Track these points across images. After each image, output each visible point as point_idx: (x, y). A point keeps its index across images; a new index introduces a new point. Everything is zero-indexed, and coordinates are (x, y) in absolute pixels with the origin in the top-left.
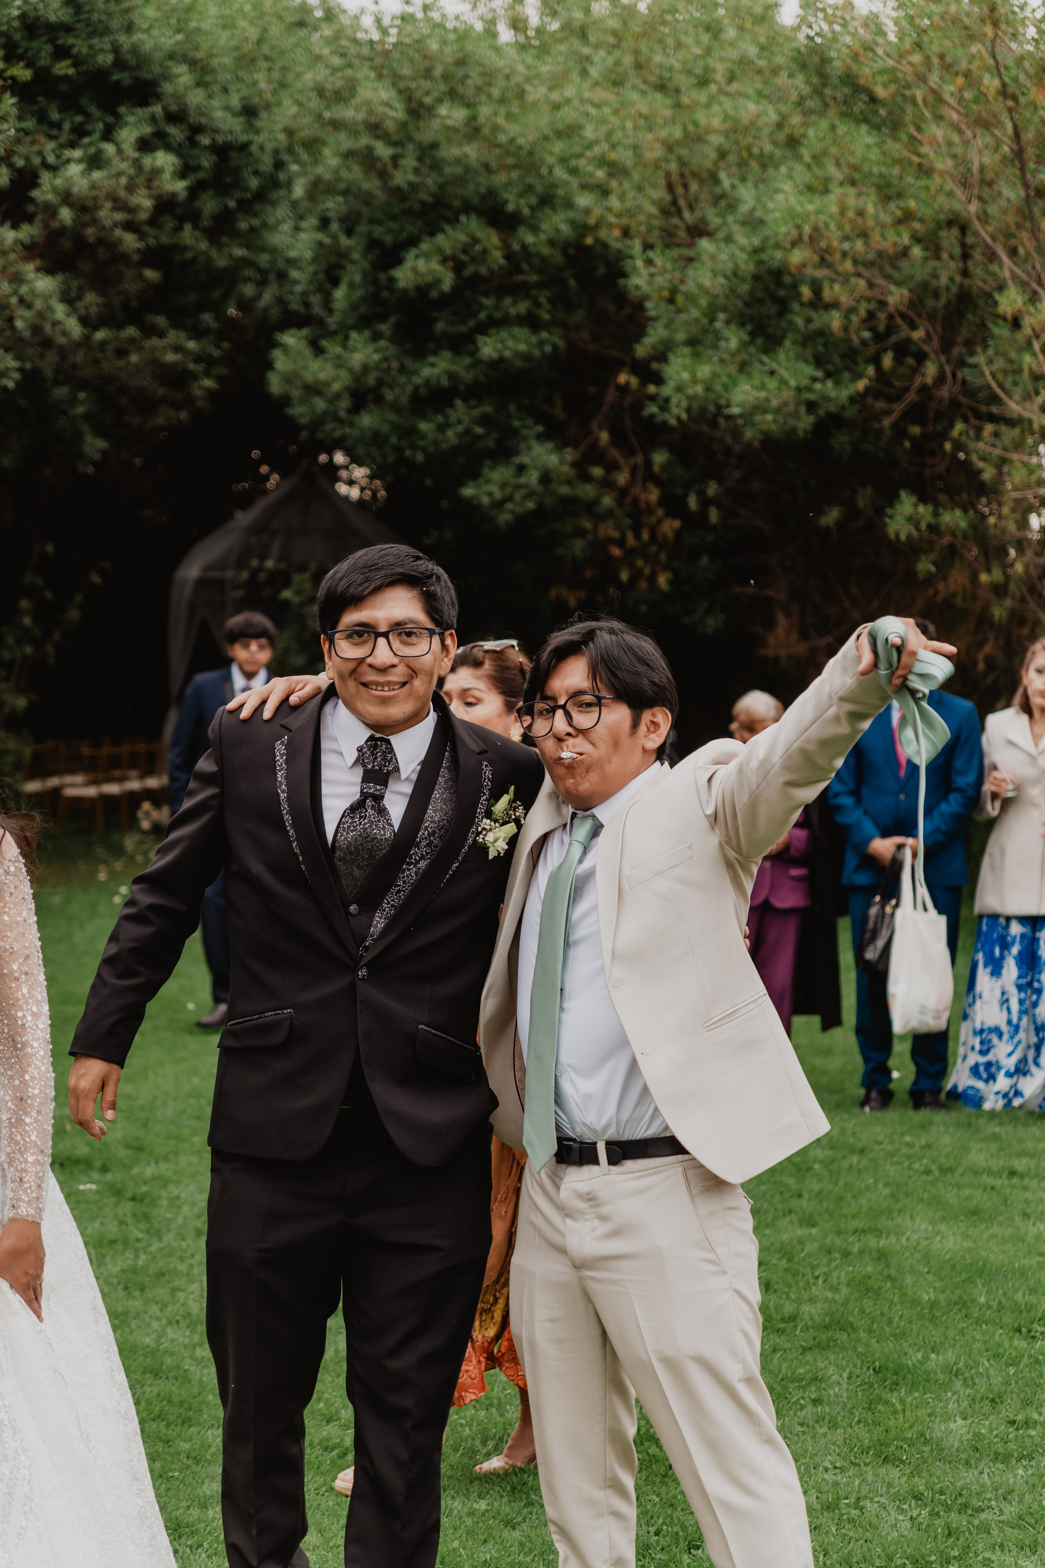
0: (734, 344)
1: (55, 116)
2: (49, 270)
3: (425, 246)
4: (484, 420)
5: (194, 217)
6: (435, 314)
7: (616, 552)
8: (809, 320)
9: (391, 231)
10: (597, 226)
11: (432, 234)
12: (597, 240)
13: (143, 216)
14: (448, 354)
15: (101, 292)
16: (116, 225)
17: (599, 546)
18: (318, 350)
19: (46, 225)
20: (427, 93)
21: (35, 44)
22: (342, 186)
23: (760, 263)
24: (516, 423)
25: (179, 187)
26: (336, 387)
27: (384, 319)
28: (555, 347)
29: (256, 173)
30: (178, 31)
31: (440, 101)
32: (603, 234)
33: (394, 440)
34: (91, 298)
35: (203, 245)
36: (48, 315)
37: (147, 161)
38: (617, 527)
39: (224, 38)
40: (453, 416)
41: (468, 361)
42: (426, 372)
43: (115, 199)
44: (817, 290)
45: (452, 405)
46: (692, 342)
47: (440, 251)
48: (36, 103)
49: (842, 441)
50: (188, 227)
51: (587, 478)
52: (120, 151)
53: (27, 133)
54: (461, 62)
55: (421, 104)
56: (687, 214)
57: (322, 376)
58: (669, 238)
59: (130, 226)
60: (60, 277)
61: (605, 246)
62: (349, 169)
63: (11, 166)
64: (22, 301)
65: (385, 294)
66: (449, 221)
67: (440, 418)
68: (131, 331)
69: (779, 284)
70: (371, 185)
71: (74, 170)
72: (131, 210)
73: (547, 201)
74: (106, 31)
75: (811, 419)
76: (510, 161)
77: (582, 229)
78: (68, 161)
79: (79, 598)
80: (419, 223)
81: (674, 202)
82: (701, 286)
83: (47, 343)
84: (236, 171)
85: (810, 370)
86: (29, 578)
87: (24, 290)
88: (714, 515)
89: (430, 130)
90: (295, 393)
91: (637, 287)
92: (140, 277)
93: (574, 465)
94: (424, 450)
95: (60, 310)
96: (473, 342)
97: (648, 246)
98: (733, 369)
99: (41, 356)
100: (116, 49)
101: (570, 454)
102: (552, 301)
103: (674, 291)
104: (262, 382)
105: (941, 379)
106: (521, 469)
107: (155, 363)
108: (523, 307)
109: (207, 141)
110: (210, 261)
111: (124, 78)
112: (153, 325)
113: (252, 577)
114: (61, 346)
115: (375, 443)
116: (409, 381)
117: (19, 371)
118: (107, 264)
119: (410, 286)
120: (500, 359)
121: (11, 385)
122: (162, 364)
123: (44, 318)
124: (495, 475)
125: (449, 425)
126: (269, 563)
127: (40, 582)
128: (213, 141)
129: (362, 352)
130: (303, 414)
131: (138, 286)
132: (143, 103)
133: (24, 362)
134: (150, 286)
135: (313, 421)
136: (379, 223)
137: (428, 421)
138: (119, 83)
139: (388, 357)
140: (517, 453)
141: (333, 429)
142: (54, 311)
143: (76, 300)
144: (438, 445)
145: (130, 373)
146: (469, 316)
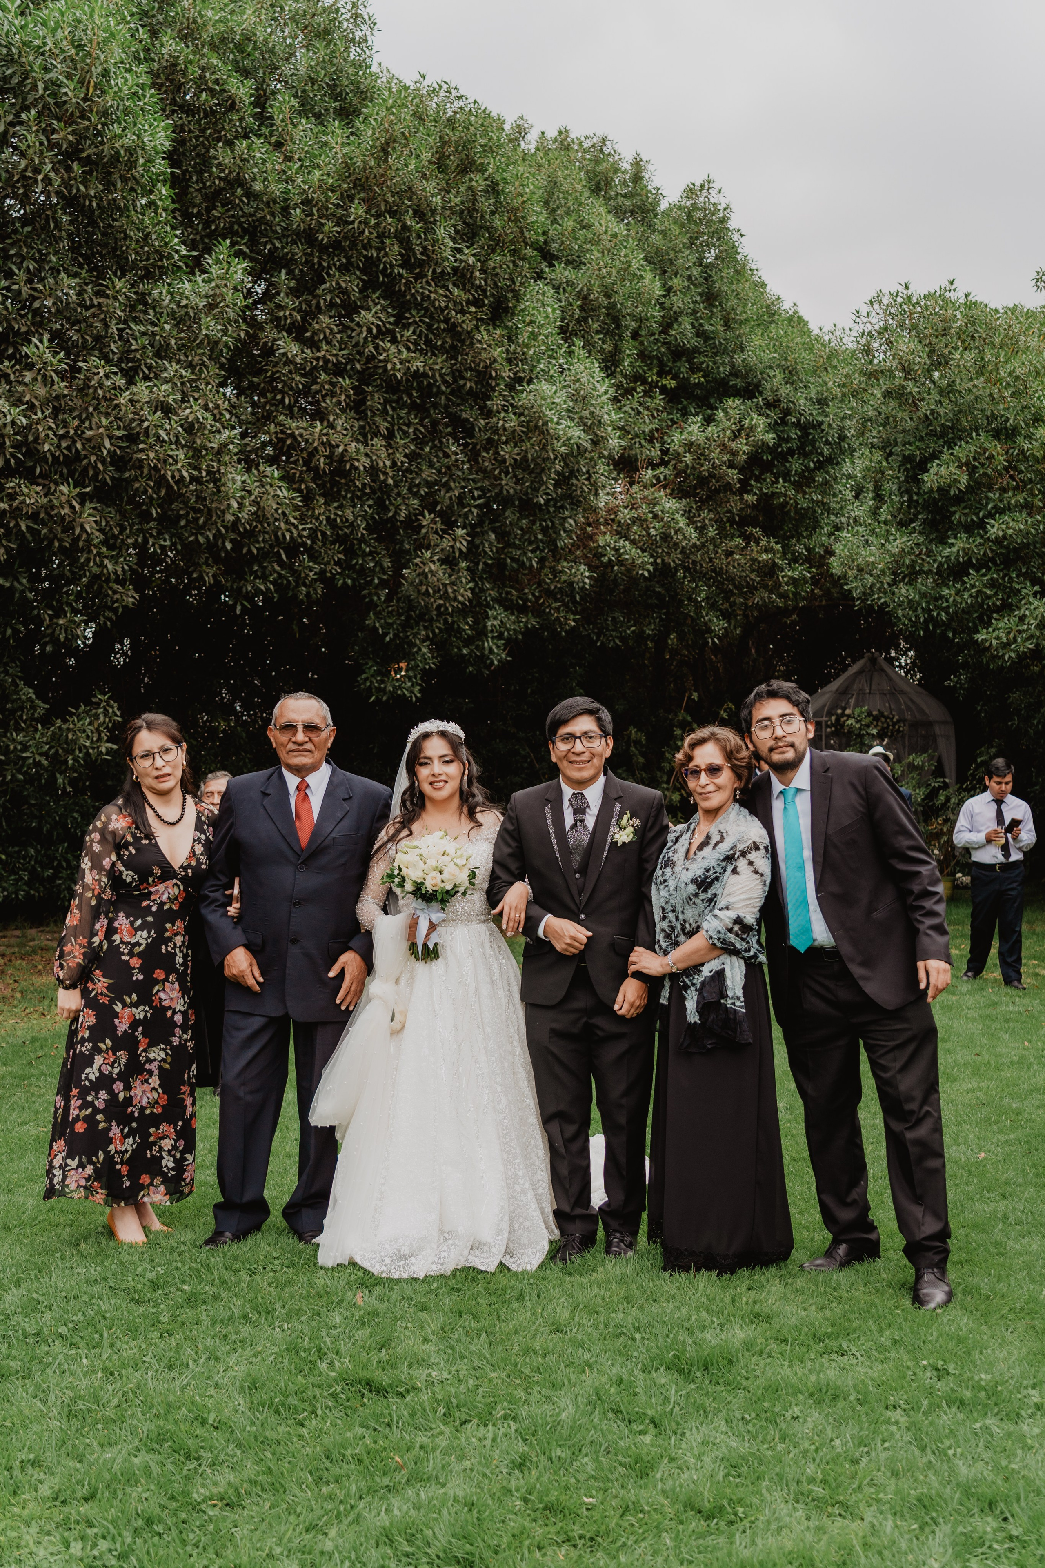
1: (692, 410)
2: (676, 496)
3: (945, 457)
4: (992, 584)
5: (786, 476)
6: (953, 509)
9: (918, 449)
11: (950, 448)
13: (743, 457)
14: (963, 537)
15: (711, 510)
16: (722, 463)
19: (675, 468)
21: (677, 363)
22: (881, 418)
24: (1017, 587)
25: (770, 438)
26: (880, 566)
29: (827, 443)
30: (776, 352)
33: (924, 605)
36: (672, 525)
37: (746, 422)
40: (969, 581)
42: (947, 552)
43: (721, 445)
45: (968, 574)
47: (958, 459)
48: (681, 403)
50: (780, 480)
53: (674, 422)
54: (970, 323)
57: (872, 559)
59: (732, 464)
60: (683, 501)
62: (887, 405)
64: (655, 516)
65: (915, 498)
66: (962, 438)
67: (958, 586)
68: (736, 540)
71: (694, 428)
72: (734, 454)
73: (1037, 418)
74: (725, 352)
80: (940, 442)
83: (672, 545)
84: (814, 441)
87: (657, 508)
90: (851, 574)
94: (946, 610)
95: (682, 523)
96: (983, 526)
99: (668, 554)
100: (733, 366)
104: (826, 565)
106: (1022, 619)
107: (753, 560)
108: (1020, 498)
109: (794, 420)
110: (797, 504)
111: (739, 382)
112: (751, 534)
113: (838, 720)
114: (683, 547)
115: (910, 608)
116: (935, 561)
117: (652, 564)
118: (717, 491)
119: (935, 488)
120: (1004, 537)
121: (646, 574)
122: (759, 562)
123: (670, 527)
124: (1001, 624)
125: (965, 589)
126: (848, 712)
127: (689, 718)
128: (799, 421)
129: (899, 542)
130: (856, 588)
131: (739, 507)
132: (751, 396)
133: (655, 558)
134: (748, 506)
135: (864, 593)
136: (910, 444)
137: (949, 588)
138: (736, 385)
139: (918, 545)
140: (1019, 609)
141: (879, 598)
142: (677, 523)
143: (694, 516)
144: (956, 606)
145: (734, 567)
146: (981, 509)
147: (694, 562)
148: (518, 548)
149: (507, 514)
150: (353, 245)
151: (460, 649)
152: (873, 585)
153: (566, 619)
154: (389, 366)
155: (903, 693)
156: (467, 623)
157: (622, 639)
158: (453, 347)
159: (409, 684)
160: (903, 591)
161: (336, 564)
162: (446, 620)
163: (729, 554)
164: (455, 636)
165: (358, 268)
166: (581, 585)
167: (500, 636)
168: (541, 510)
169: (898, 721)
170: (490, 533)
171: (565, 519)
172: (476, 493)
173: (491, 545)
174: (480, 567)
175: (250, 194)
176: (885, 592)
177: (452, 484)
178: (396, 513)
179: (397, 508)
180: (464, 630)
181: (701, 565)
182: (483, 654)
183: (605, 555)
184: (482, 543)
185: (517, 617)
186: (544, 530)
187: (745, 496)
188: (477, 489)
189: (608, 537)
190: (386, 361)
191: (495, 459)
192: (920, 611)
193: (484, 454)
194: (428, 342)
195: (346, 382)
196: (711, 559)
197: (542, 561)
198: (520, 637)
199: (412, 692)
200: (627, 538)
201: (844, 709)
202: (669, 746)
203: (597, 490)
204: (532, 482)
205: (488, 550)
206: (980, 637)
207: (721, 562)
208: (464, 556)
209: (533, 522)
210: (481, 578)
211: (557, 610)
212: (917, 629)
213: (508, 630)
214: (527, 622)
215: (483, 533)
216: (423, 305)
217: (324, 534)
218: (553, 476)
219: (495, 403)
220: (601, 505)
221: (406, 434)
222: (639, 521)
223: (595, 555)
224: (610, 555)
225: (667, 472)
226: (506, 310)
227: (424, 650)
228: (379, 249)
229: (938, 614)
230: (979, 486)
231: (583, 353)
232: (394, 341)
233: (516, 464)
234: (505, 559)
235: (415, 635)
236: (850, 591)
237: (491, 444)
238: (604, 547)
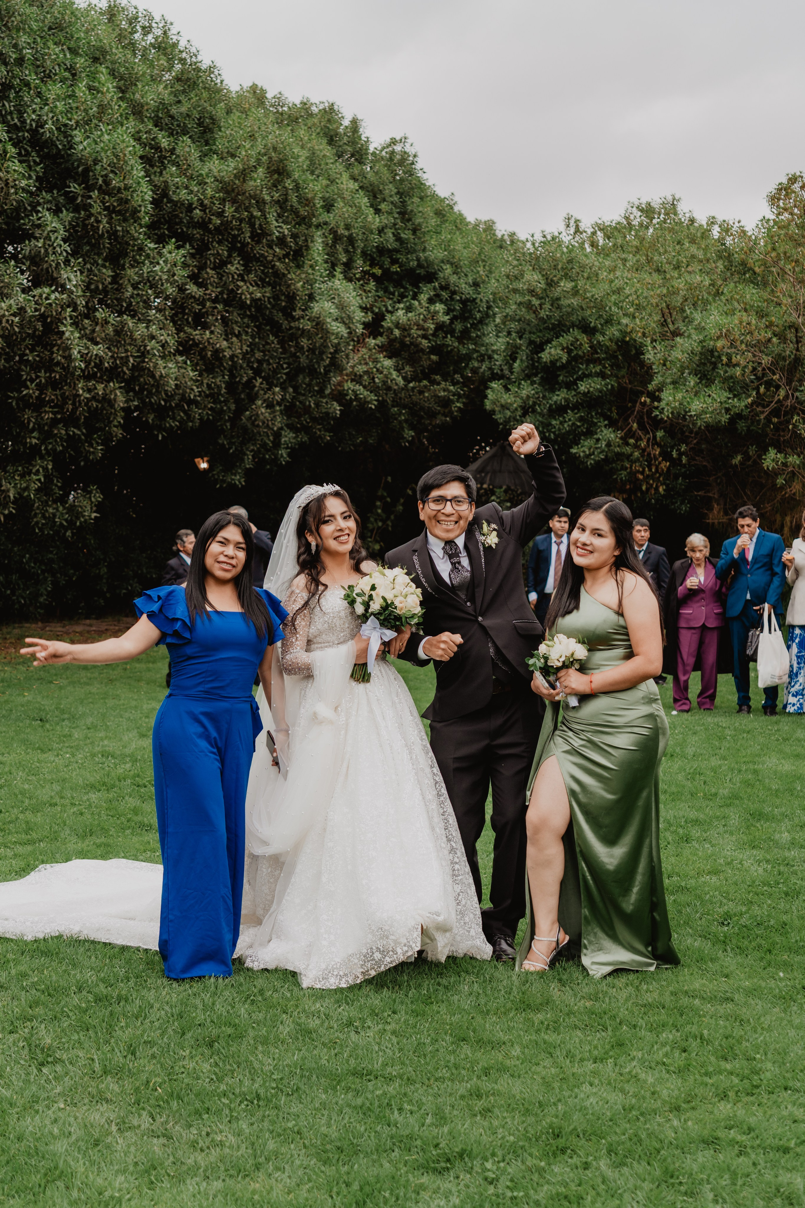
0: (692, 383)
1: (392, 290)
2: (390, 357)
3: (554, 343)
4: (581, 419)
5: (452, 332)
6: (559, 373)
7: (641, 477)
8: (726, 372)
9: (539, 337)
10: (631, 332)
11: (557, 337)
12: (631, 339)
13: (431, 332)
14: (565, 390)
15: (412, 366)
16: (419, 336)
17: (633, 474)
18: (507, 390)
19: (388, 338)
20: (555, 276)
21: (383, 258)
22: (517, 317)
23: (704, 347)
24: (595, 421)
25: (446, 319)
26: (515, 405)
27: (536, 376)
28: (612, 385)
29: (479, 311)
30: (445, 250)
31: (561, 279)
32: (634, 336)
34: (407, 368)
35: (456, 344)
36: (390, 376)
37: (432, 308)
38: (641, 466)
39: (465, 252)
40: (567, 418)
41: (573, 393)
42: (555, 398)
43: (417, 324)
44: (730, 359)
45: (567, 413)
46: (674, 383)
47: (561, 344)
48: (384, 284)
49: (742, 425)
50: (449, 336)
51: (627, 444)
52: (420, 304)
53: (379, 297)
54: (570, 261)
55: (552, 280)
56: (671, 326)
57: (509, 401)
58: (663, 336)
59: (425, 337)
60: (394, 360)
61: (635, 340)
62: (521, 311)
63: (372, 312)
64: (378, 370)
65: (537, 364)
66: (564, 332)
67: (561, 419)
68: (425, 382)
69: (712, 356)
70: (530, 317)
71: (401, 313)
72: (425, 330)
73: (609, 322)
74: (415, 251)
75: (728, 416)
76: (592, 304)
77: (624, 333)
78: (398, 309)
79: (402, 501)
80: (552, 333)
81: (665, 321)
82: (677, 358)
83: (389, 388)
84: (470, 311)
85: (726, 394)
87: (379, 365)
88: (684, 459)
89: (557, 292)
90: (497, 409)
91: (648, 359)
92: (430, 358)
93: (621, 438)
94: (554, 433)
95: (394, 374)
96: (577, 385)
97: (653, 341)
98: (692, 395)
99: (386, 394)
100: (418, 260)
101: (619, 434)
102: (611, 366)
103: (665, 360)
104: (482, 404)
105: (787, 397)
106: (598, 440)
107: (436, 396)
108: (598, 369)
109: (458, 298)
110: (459, 351)
111: (422, 272)
112: (435, 380)
114: (395, 389)
116: (547, 403)
117: (377, 401)
118: (415, 353)
119: (548, 361)
120: (589, 392)
121: (373, 407)
122: (439, 397)
123: (388, 378)
124: (586, 443)
125: (565, 422)
126: (485, 486)
127: (385, 494)
128: (461, 298)
129: (527, 390)
131: (428, 362)
132: (431, 282)
133: (379, 397)
136: (534, 333)
137: (556, 420)
138: (419, 274)
139: (538, 392)
140: (596, 434)
142: (392, 375)
143: (402, 370)
145: (425, 401)
146: (574, 373)
147: (400, 398)
148: (304, 395)
150: (226, 229)
151: (264, 455)
153: (325, 436)
154: (243, 297)
155: (524, 472)
156: (269, 440)
158: (274, 282)
161: (209, 409)
165: (227, 241)
166: (333, 414)
167: (288, 447)
169: (521, 494)
172: (285, 366)
175: (170, 201)
177: (271, 361)
178: (241, 379)
179: (242, 376)
182: (277, 458)
183: (347, 395)
185: (297, 435)
186: (318, 384)
187: (432, 358)
188: (286, 363)
189: (349, 383)
190: (241, 294)
194: (261, 279)
195: (220, 307)
198: (298, 447)
199: (240, 482)
200: (361, 384)
204: (317, 359)
206: (574, 451)
211: (320, 430)
213: (292, 443)
214: (302, 438)
216: (261, 260)
217: (204, 392)
218: (328, 354)
219: (297, 313)
221: (247, 333)
222: (369, 373)
223: (342, 395)
224: (351, 395)
226: (302, 255)
228: (239, 230)
230: (574, 360)
231: (341, 276)
232: (243, 280)
236: (496, 419)
237: (294, 337)
238: (347, 390)
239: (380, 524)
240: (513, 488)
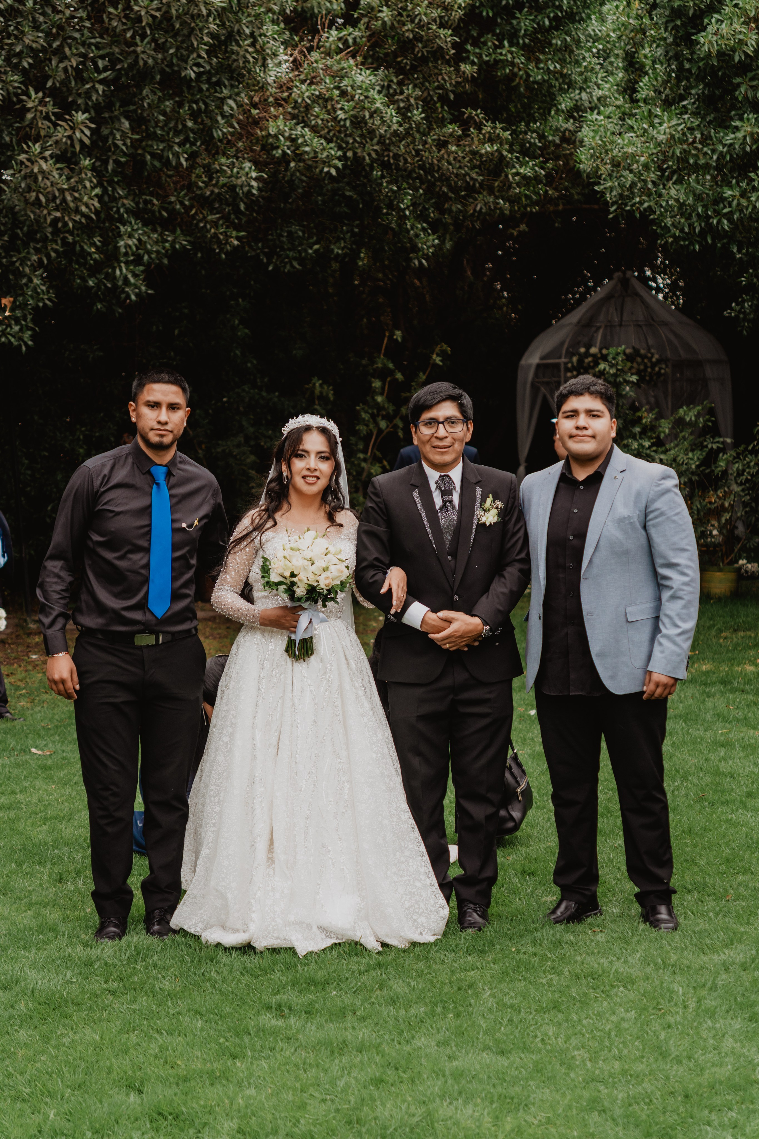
3: (727, 10)
5: (512, 35)
6: (738, 80)
14: (750, 117)
15: (418, 85)
16: (432, 20)
19: (368, 28)
26: (643, 159)
33: (700, 210)
34: (409, 90)
35: (522, 61)
36: (367, 105)
47: (743, 12)
50: (506, 43)
57: (630, 150)
59: (445, 23)
60: (381, 73)
64: (343, 94)
65: (687, 66)
67: (744, 185)
68: (451, 128)
72: (447, 7)
83: (367, 132)
86: (381, 362)
87: (345, 82)
90: (605, 169)
92: (457, 70)
94: (729, 216)
95: (379, 102)
99: (363, 145)
104: (572, 161)
107: (474, 153)
110: (528, 76)
112: (471, 117)
113: (580, 361)
114: (381, 136)
115: (682, 215)
116: (713, 151)
117: (339, 159)
118: (424, 60)
119: (715, 52)
121: (333, 172)
122: (481, 156)
123: (363, 108)
126: (593, 350)
127: (391, 366)
129: (667, 126)
130: (611, 189)
131: (455, 79)
133: (345, 150)
134: (466, 80)
135: (621, 195)
137: (731, 187)
139: (691, 129)
141: (641, 203)
142: (373, 101)
143: (395, 93)
144: (741, 211)
145: (449, 163)
147: (396, 156)
148: (161, 140)
149: (145, 92)
151: (84, 280)
152: (633, 184)
153: (227, 237)
155: (664, 324)
156: (94, 244)
157: (302, 261)
159: (17, 328)
160: (673, 192)
162: (64, 239)
163: (442, 144)
164: (77, 262)
166: (246, 189)
167: (138, 260)
168: (190, 87)
169: (659, 361)
170: (123, 120)
171: (223, 100)
172: (101, 63)
173: (124, 136)
174: (110, 168)
176: (649, 195)
177: (67, 50)
180: (90, 254)
181: (406, 160)
182: (115, 286)
183: (277, 147)
184: (112, 133)
185: (161, 235)
186: (195, 115)
187: (463, 67)
188: (102, 57)
189: (280, 122)
191: (126, 17)
192: (694, 218)
193: (111, 10)
196: (418, 152)
197: (192, 156)
198: (166, 261)
199: (21, 339)
200: (306, 124)
201: (588, 347)
202: (365, 403)
203: (264, 59)
204: (178, 49)
205: (120, 143)
207: (432, 156)
208: (86, 150)
209: (180, 105)
210: (111, 182)
211: (215, 224)
212: (692, 243)
213: (149, 253)
214: (174, 242)
215: (113, 119)
218: (206, 39)
220: (270, 80)
222: (323, 100)
223: (263, 148)
224: (285, 147)
225: (357, 33)
227: (36, 281)
229: (719, 222)
233: (156, 25)
234: (143, 155)
235: (23, 261)
236: (603, 193)
238: (276, 136)
239: (383, 424)
240: (642, 352)
